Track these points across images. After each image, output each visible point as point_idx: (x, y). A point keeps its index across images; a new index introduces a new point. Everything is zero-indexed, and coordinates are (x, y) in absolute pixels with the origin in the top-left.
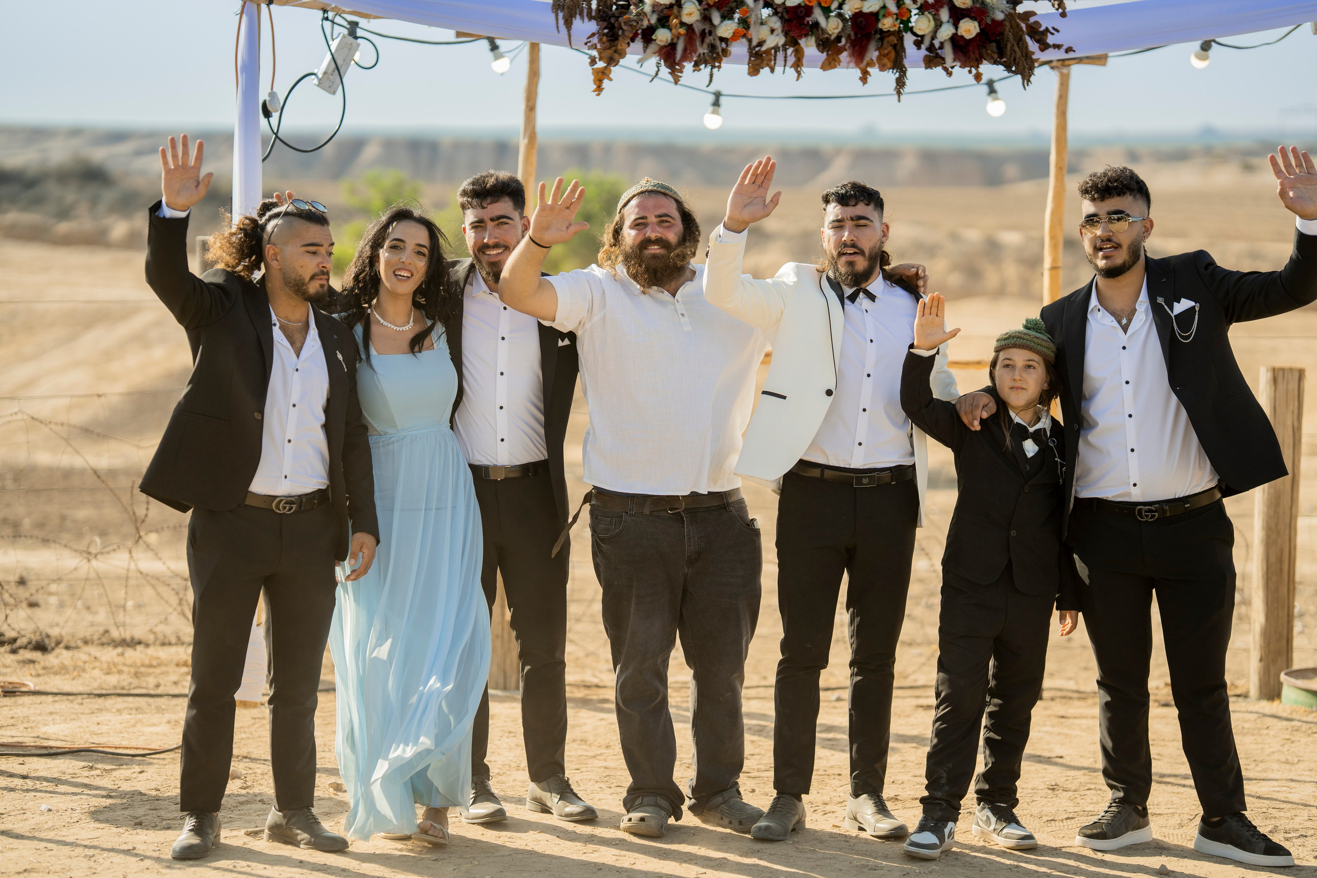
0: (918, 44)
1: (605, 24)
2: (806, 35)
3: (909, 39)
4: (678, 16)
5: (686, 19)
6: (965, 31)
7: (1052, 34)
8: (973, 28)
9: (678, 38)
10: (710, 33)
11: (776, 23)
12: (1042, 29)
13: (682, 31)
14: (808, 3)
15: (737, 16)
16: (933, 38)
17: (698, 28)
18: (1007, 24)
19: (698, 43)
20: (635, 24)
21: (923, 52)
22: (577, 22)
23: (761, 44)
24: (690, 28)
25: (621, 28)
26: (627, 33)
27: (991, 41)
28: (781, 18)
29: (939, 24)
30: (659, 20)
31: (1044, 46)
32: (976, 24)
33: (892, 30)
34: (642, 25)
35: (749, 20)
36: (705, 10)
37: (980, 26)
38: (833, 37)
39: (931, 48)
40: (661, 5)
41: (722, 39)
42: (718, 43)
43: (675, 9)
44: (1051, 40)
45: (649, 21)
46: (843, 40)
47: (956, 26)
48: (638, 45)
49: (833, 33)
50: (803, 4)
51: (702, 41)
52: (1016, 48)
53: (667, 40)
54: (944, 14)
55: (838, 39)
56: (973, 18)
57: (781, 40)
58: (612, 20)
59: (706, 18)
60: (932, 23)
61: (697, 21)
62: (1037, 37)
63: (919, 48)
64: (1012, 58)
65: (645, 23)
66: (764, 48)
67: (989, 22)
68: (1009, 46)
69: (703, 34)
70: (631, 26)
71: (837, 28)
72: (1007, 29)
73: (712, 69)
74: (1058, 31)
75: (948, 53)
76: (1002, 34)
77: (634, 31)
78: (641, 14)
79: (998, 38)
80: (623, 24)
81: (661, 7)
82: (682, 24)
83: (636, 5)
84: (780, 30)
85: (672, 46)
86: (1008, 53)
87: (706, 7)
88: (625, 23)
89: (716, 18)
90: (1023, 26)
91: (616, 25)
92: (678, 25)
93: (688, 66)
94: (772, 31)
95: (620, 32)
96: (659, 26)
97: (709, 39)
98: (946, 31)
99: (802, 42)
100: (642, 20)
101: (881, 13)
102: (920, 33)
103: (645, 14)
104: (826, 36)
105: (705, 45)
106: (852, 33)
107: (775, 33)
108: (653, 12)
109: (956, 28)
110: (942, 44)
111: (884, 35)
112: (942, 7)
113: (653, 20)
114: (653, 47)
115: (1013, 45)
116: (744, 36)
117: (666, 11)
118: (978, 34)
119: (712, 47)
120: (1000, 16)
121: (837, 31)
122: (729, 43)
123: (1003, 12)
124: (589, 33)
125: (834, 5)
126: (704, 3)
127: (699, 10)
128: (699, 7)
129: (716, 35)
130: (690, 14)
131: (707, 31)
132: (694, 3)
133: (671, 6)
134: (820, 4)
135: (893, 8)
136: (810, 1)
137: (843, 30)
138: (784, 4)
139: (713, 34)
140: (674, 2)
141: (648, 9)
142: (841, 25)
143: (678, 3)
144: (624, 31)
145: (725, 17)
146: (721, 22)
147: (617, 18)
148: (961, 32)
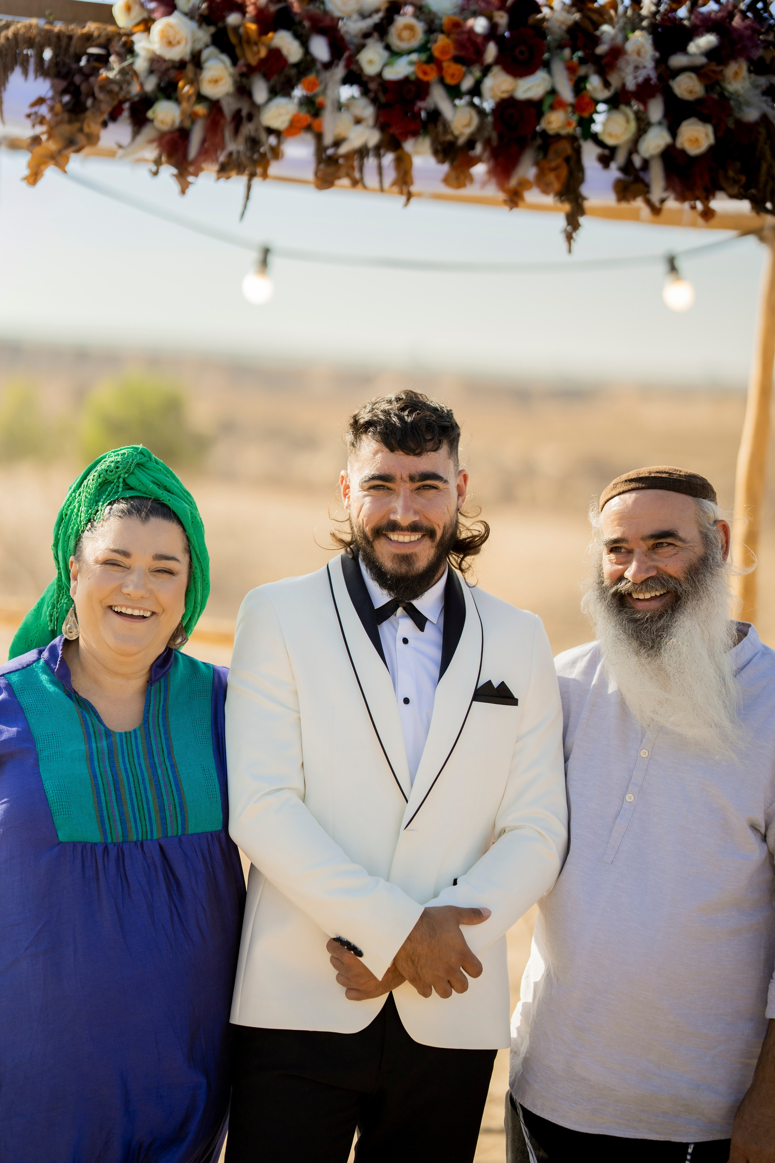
0: (606, 162)
1: (65, 85)
2: (415, 134)
3: (590, 154)
4: (194, 81)
5: (209, 90)
6: (690, 141)
8: (702, 136)
9: (193, 122)
10: (250, 117)
11: (365, 111)
13: (201, 109)
14: (421, 76)
15: (298, 92)
16: (633, 150)
17: (229, 107)
19: (228, 133)
20: (117, 89)
21: (614, 174)
23: (337, 143)
24: (215, 106)
25: (93, 95)
26: (102, 106)
27: (733, 161)
28: (374, 101)
29: (642, 130)
30: (160, 86)
32: (709, 129)
33: (563, 132)
34: (129, 93)
35: (319, 99)
36: (241, 75)
37: (716, 133)
38: (461, 141)
39: (628, 168)
40: (165, 61)
41: (270, 131)
42: (264, 136)
43: (190, 69)
45: (142, 85)
46: (479, 147)
47: (673, 131)
48: (122, 127)
49: (461, 134)
50: (413, 78)
51: (236, 131)
53: (173, 122)
54: (655, 110)
55: (472, 141)
56: (704, 119)
57: (373, 138)
58: (80, 80)
59: (243, 91)
60: (633, 126)
61: (228, 94)
63: (607, 169)
65: (136, 90)
66: (343, 149)
67: (732, 125)
68: (760, 175)
69: (238, 119)
70: (111, 91)
71: (468, 125)
72: (761, 139)
75: (656, 176)
76: (752, 148)
77: (115, 103)
78: (128, 73)
79: (746, 155)
80: (96, 90)
81: (164, 66)
82: (201, 98)
83: (122, 58)
84: (371, 121)
85: (183, 133)
87: (244, 69)
88: (102, 88)
89: (260, 92)
91: (85, 88)
92: (193, 99)
94: (358, 122)
95: (89, 102)
96: (160, 95)
97: (248, 129)
98: (656, 141)
99: (409, 146)
100: (130, 84)
101: (547, 103)
102: (610, 141)
103: (135, 74)
104: (449, 138)
105: (241, 139)
106: (494, 136)
107: (363, 125)
108: (151, 71)
109: (674, 135)
110: (646, 164)
111: (549, 140)
112: (651, 95)
113: (150, 85)
114: (148, 133)
116: (308, 128)
117: (173, 73)
118: (711, 148)
119: (253, 142)
120: (749, 116)
121: (468, 131)
122: (282, 138)
123: (754, 110)
124: (33, 98)
125: (467, 84)
126: (241, 62)
127: (232, 75)
128: (231, 70)
129: (259, 122)
130: (216, 81)
131: (244, 113)
132: (223, 62)
133: (181, 65)
134: (442, 81)
135: (567, 94)
136: (425, 73)
137: (480, 128)
138: (380, 75)
139: (255, 120)
140: (187, 58)
141: (141, 64)
142: (475, 121)
143: (196, 59)
144: (97, 101)
145: (273, 93)
146: (270, 99)
147: (86, 77)
148: (682, 142)
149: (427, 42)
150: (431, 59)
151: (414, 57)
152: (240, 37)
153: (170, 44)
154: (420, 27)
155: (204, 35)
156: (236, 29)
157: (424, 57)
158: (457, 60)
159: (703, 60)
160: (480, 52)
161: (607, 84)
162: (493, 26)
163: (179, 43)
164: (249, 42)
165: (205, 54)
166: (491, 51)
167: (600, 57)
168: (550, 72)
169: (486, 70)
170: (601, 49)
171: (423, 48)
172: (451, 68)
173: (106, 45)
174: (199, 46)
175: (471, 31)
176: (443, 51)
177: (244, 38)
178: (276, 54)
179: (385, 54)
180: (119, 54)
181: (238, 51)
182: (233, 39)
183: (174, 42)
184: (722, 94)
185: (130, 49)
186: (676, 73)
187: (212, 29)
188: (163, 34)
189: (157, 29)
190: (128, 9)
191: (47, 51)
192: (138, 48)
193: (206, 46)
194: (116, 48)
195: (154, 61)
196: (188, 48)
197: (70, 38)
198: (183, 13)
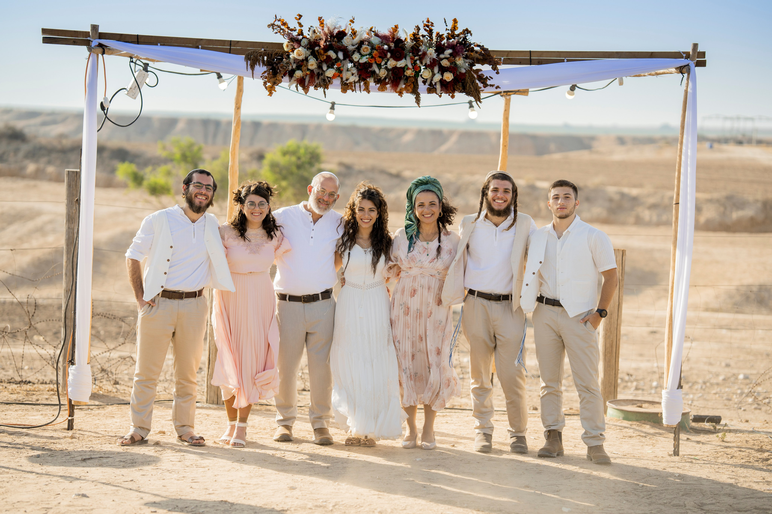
0: (424, 82)
1: (271, 67)
2: (370, 77)
3: (420, 80)
4: (306, 65)
5: (310, 67)
6: (447, 78)
7: (490, 80)
8: (450, 76)
9: (306, 76)
10: (322, 74)
11: (355, 71)
12: (485, 77)
13: (308, 72)
15: (335, 66)
16: (432, 80)
17: (316, 72)
18: (467, 75)
19: (316, 78)
20: (285, 68)
21: (427, 86)
22: (257, 67)
23: (347, 80)
24: (312, 71)
26: (282, 72)
27: (459, 83)
28: (357, 68)
29: (434, 75)
30: (297, 67)
31: (485, 85)
32: (452, 74)
33: (411, 75)
35: (342, 68)
36: (319, 63)
37: (454, 75)
38: (382, 79)
39: (431, 84)
40: (298, 59)
41: (328, 77)
42: (326, 79)
43: (305, 62)
44: (489, 82)
45: (292, 67)
46: (387, 80)
48: (287, 78)
49: (382, 76)
50: (367, 62)
51: (318, 78)
52: (471, 86)
53: (301, 76)
54: (436, 69)
55: (385, 78)
56: (451, 72)
57: (357, 79)
58: (275, 65)
59: (320, 67)
60: (431, 73)
61: (316, 68)
62: (482, 81)
63: (425, 84)
64: (470, 90)
65: (290, 68)
66: (349, 82)
67: (458, 74)
68: (468, 85)
69: (319, 75)
71: (384, 74)
72: (467, 77)
73: (324, 89)
74: (492, 78)
75: (438, 87)
76: (464, 79)
77: (285, 71)
78: (288, 64)
79: (463, 81)
80: (280, 68)
81: (298, 61)
82: (308, 69)
84: (356, 74)
85: (303, 79)
86: (468, 89)
89: (325, 67)
90: (476, 76)
91: (276, 67)
92: (306, 70)
93: (312, 87)
94: (353, 74)
95: (278, 71)
96: (297, 69)
97: (321, 77)
98: (438, 77)
99: (368, 80)
100: (289, 66)
101: (406, 68)
102: (425, 78)
103: (290, 63)
104: (379, 78)
105: (320, 79)
106: (392, 77)
107: (354, 75)
108: (294, 63)
109: (443, 76)
110: (436, 83)
111: (407, 78)
112: (435, 66)
113: (294, 66)
114: (294, 79)
115: (470, 84)
116: (339, 76)
117: (300, 63)
118: (453, 79)
119: (323, 80)
120: (463, 71)
121: (384, 76)
122: (331, 79)
123: (465, 69)
124: (263, 72)
125: (383, 63)
126: (319, 60)
128: (316, 62)
129: (325, 75)
130: (312, 65)
131: (320, 73)
132: (314, 60)
133: (303, 60)
134: (376, 62)
135: (410, 66)
136: (371, 61)
137: (387, 75)
138: (358, 61)
140: (304, 58)
141: (292, 61)
142: (386, 73)
143: (306, 59)
144: (280, 71)
145: (328, 67)
146: (327, 69)
147: (277, 64)
148: (445, 78)
149: (371, 52)
150: (372, 57)
151: (368, 56)
152: (319, 53)
153: (299, 55)
154: (369, 48)
155: (309, 53)
156: (317, 51)
157: (370, 57)
158: (380, 57)
159: (449, 56)
160: (386, 55)
161: (421, 63)
162: (390, 47)
163: (302, 55)
164: (321, 54)
165: (309, 58)
166: (389, 55)
167: (420, 55)
168: (406, 59)
169: (388, 60)
170: (420, 53)
171: (370, 54)
172: (378, 59)
173: (282, 56)
174: (307, 55)
175: (383, 49)
176: (375, 55)
178: (329, 57)
179: (360, 56)
180: (286, 58)
181: (318, 57)
182: (317, 54)
184: (456, 64)
185: (288, 56)
186: (442, 59)
187: (311, 51)
188: (297, 53)
189: (295, 51)
190: (287, 46)
191: (265, 58)
192: (291, 56)
193: (309, 55)
194: (285, 56)
195: (295, 60)
196: (304, 56)
197: (272, 54)
198: (303, 47)
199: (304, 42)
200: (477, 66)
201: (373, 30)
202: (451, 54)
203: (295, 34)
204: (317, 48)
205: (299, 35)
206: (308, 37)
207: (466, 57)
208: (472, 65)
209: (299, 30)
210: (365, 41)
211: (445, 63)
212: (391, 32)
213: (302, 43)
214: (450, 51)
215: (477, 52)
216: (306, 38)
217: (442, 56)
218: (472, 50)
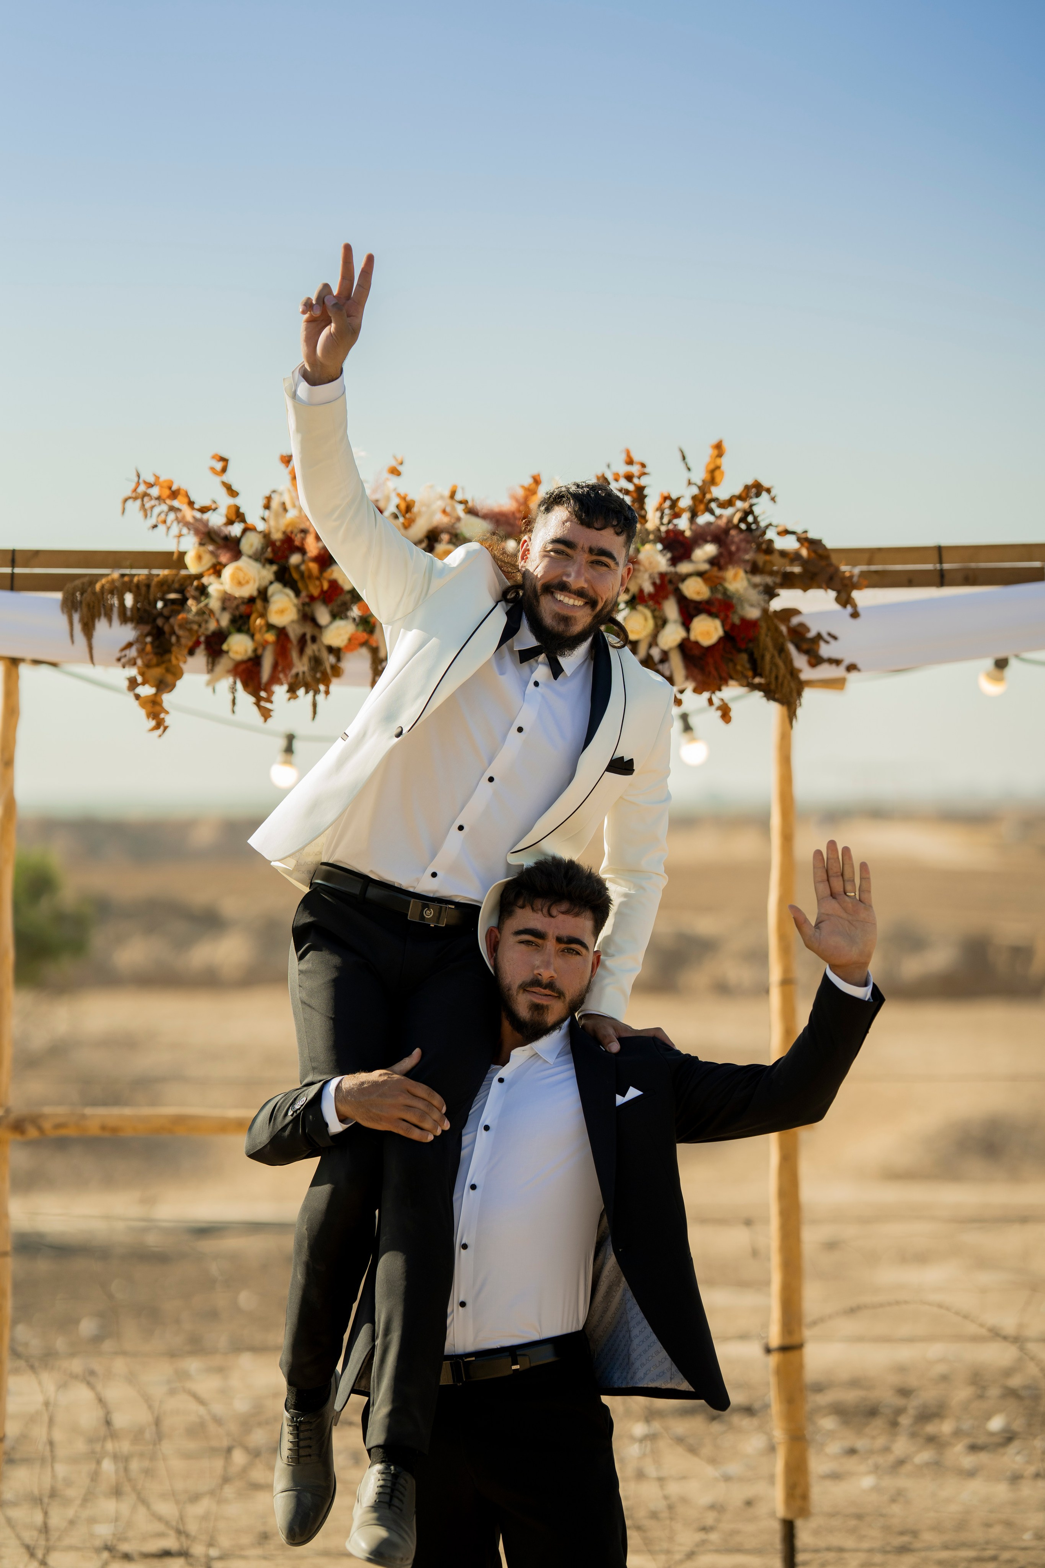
1: (147, 628)
4: (263, 615)
5: (276, 619)
6: (702, 633)
7: (827, 642)
8: (712, 629)
9: (264, 648)
10: (314, 639)
12: (812, 634)
13: (270, 637)
15: (354, 614)
16: (653, 641)
17: (294, 633)
18: (763, 625)
19: (294, 655)
20: (195, 627)
22: (102, 627)
24: (281, 633)
25: (173, 632)
26: (183, 641)
27: (740, 651)
29: (661, 624)
30: (233, 621)
31: (816, 660)
32: (717, 623)
34: (207, 629)
36: (304, 604)
37: (723, 625)
40: (235, 598)
41: (331, 649)
42: (325, 654)
43: (259, 604)
44: (825, 650)
45: (218, 621)
47: (688, 626)
48: (200, 659)
51: (302, 653)
52: (775, 661)
53: (246, 651)
54: (671, 609)
56: (713, 615)
58: (160, 622)
59: (307, 617)
60: (651, 623)
61: (293, 622)
62: (805, 646)
64: (773, 675)
65: (212, 626)
67: (737, 621)
68: (768, 657)
69: (302, 642)
70: (190, 630)
72: (763, 631)
73: (314, 696)
74: (835, 638)
75: (676, 667)
76: (754, 640)
77: (194, 639)
78: (205, 613)
79: (751, 645)
80: (176, 628)
81: (235, 603)
82: (270, 627)
83: (197, 600)
85: (255, 661)
86: (767, 667)
87: (307, 599)
88: (181, 626)
89: (323, 616)
90: (784, 629)
91: (167, 628)
92: (264, 629)
93: (280, 691)
95: (173, 640)
96: (234, 630)
97: (310, 649)
98: (672, 635)
100: (207, 622)
102: (633, 637)
103: (212, 612)
105: (305, 659)
108: (224, 609)
109: (688, 630)
110: (665, 654)
112: (666, 597)
113: (225, 620)
114: (224, 663)
115: (773, 657)
116: (365, 644)
117: (243, 609)
118: (721, 640)
119: (316, 662)
120: (754, 613)
122: (342, 655)
123: (754, 607)
124: (123, 643)
126: (304, 594)
127: (295, 605)
128: (295, 601)
129: (322, 642)
130: (282, 612)
131: (308, 637)
132: (288, 595)
133: (251, 600)
139: (318, 641)
140: (255, 593)
141: (214, 603)
143: (263, 595)
144: (178, 637)
145: (335, 616)
146: (331, 623)
147: (167, 618)
148: (693, 636)
152: (302, 575)
153: (240, 584)
155: (268, 573)
156: (297, 567)
159: (707, 566)
163: (248, 582)
164: (310, 576)
165: (271, 590)
173: (181, 590)
174: (265, 582)
177: (306, 574)
178: (333, 585)
180: (196, 598)
181: (300, 585)
182: (295, 576)
183: (243, 582)
184: (726, 591)
185: (203, 591)
186: (684, 578)
187: (274, 568)
188: (233, 577)
189: (227, 572)
190: (199, 558)
191: (129, 600)
192: (211, 590)
193: (271, 583)
194: (191, 591)
195: (226, 600)
196: (256, 586)
197: (148, 586)
198: (250, 557)
199: (251, 543)
200: (786, 599)
201: (459, 496)
202: (713, 562)
203: (216, 520)
204: (295, 559)
205: (230, 522)
206: (261, 526)
207: (754, 569)
208: (770, 593)
209: (229, 507)
210: (442, 531)
211: (695, 589)
212: (517, 500)
213: (245, 546)
214: (709, 549)
215: (783, 554)
216: (254, 529)
217: (684, 568)
218: (768, 548)
